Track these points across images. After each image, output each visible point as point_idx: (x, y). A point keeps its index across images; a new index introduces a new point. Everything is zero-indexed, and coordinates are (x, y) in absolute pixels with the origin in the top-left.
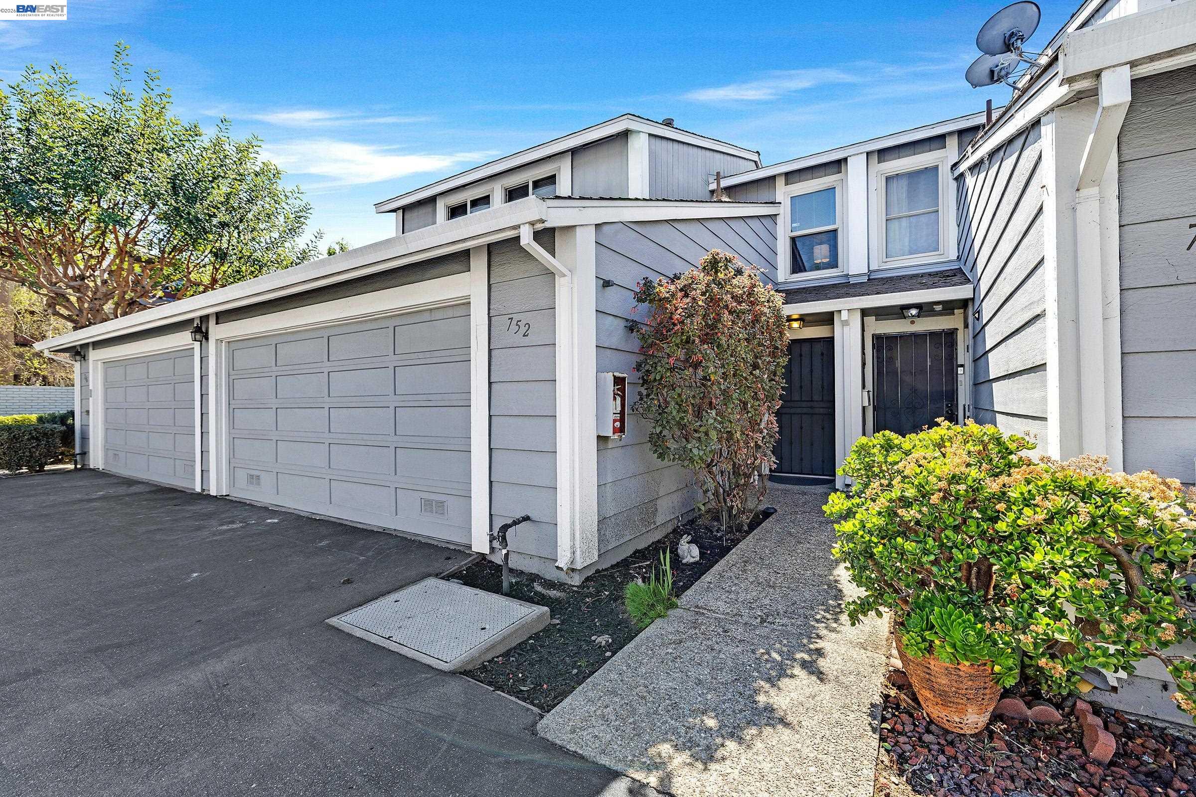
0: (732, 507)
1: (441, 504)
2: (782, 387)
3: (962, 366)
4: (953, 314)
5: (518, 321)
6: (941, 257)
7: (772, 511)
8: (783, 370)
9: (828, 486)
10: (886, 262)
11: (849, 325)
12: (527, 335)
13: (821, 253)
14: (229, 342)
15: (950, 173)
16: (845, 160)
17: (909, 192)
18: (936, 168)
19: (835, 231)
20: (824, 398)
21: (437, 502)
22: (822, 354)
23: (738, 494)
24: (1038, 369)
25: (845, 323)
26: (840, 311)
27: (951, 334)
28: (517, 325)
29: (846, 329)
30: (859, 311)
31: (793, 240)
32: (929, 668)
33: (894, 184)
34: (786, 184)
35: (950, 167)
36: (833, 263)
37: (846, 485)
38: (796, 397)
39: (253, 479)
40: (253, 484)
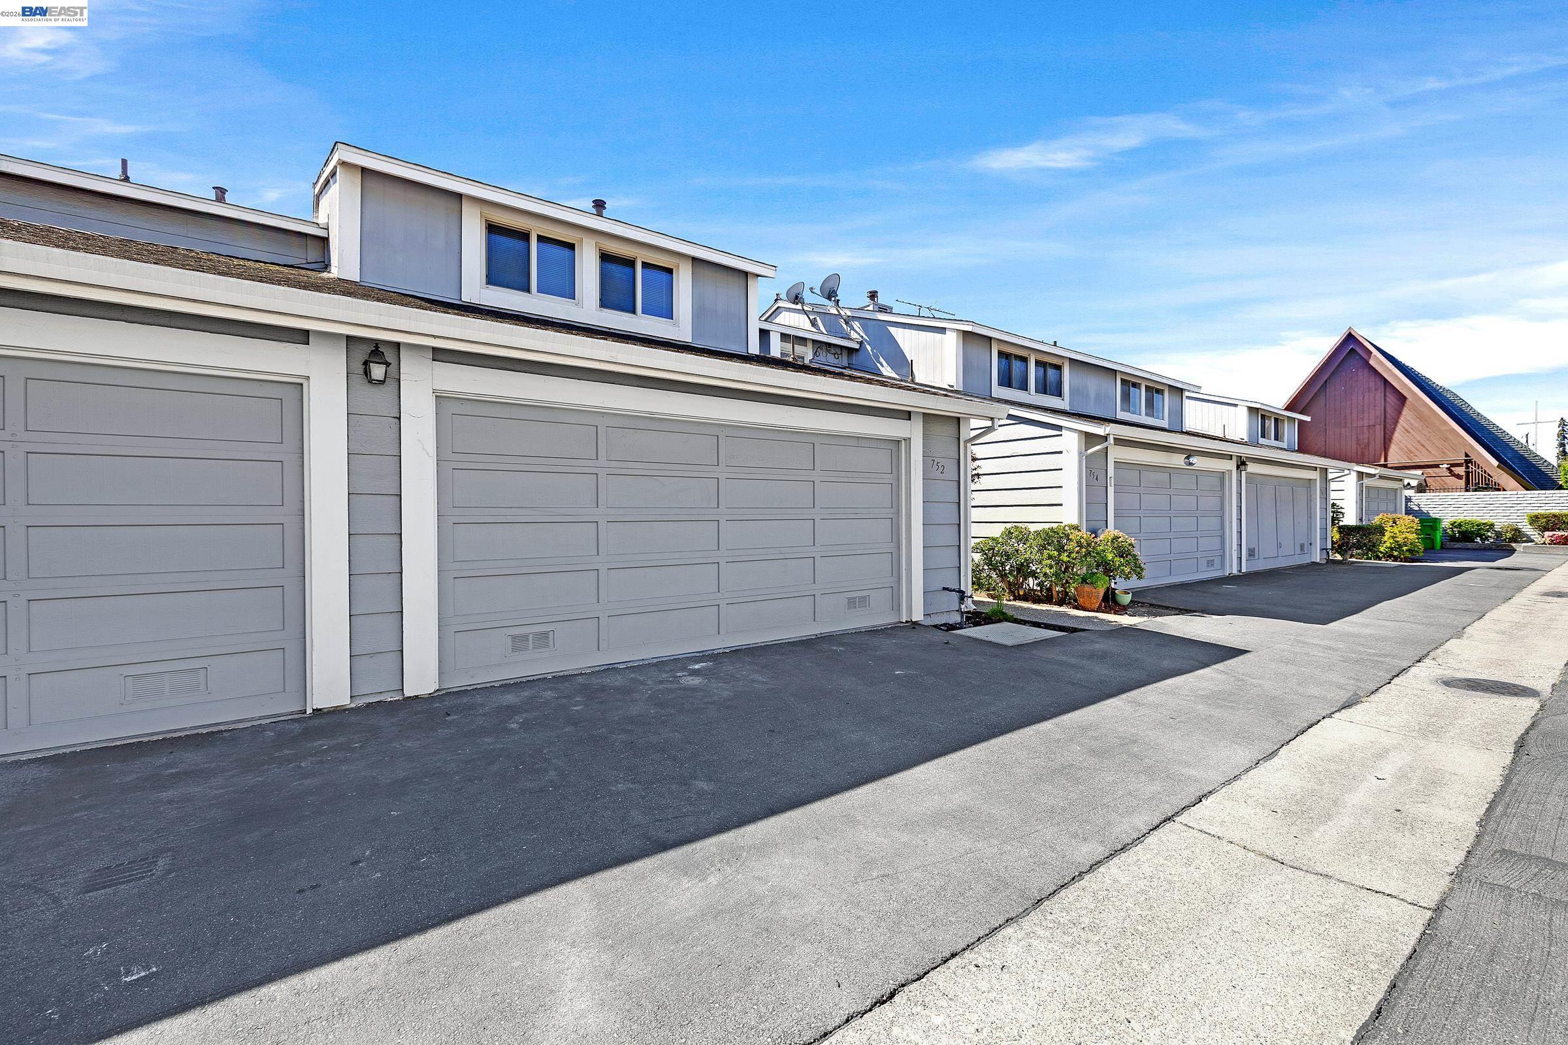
1: (864, 599)
5: (937, 463)
12: (943, 473)
21: (860, 598)
28: (937, 465)
39: (527, 640)
40: (527, 648)
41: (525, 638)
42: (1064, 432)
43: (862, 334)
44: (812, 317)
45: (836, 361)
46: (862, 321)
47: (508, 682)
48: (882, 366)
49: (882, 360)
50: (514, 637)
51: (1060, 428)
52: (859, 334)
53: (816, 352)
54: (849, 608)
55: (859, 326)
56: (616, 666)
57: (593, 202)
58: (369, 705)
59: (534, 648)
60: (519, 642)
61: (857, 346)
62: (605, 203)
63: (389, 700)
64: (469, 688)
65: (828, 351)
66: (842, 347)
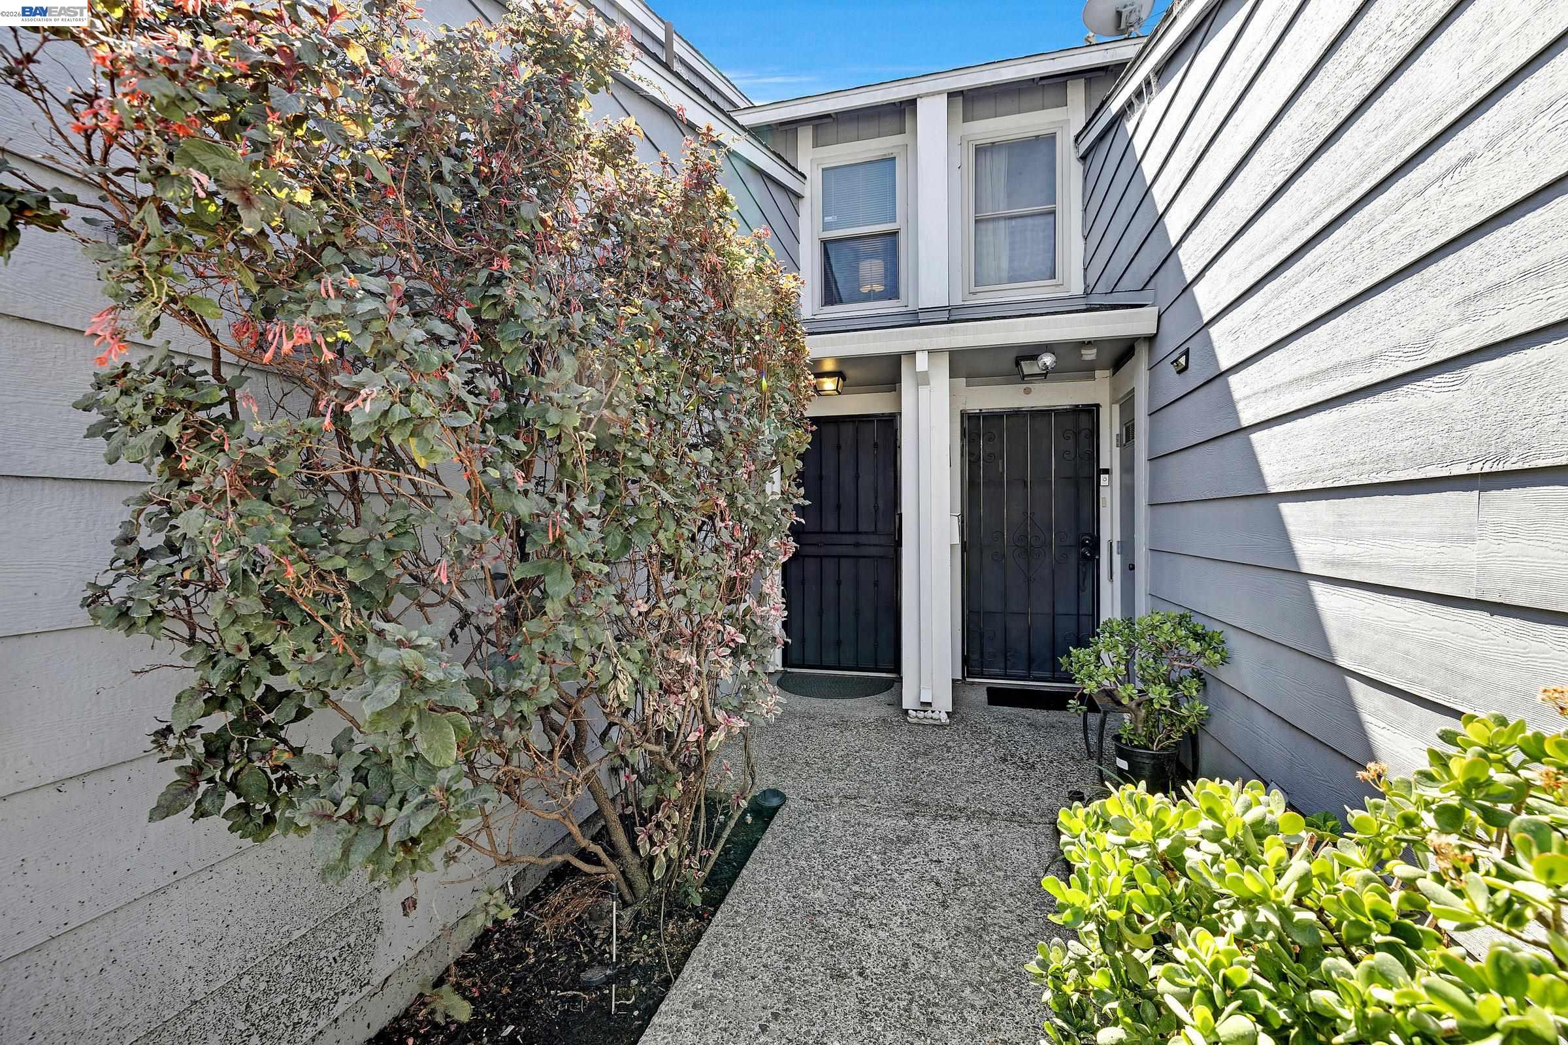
0: (652, 860)
2: (796, 507)
3: (1106, 471)
4: (1094, 378)
6: (1057, 289)
7: (775, 802)
8: (800, 464)
9: (882, 697)
10: (974, 293)
11: (928, 384)
13: (871, 271)
15: (1073, 150)
16: (912, 102)
17: (1010, 174)
18: (1052, 138)
19: (894, 234)
20: (880, 526)
22: (876, 445)
23: (669, 818)
25: (922, 380)
26: (914, 353)
27: (1092, 411)
29: (923, 390)
30: (946, 356)
31: (825, 243)
33: (987, 160)
34: (816, 145)
35: (1072, 139)
36: (892, 292)
37: (922, 703)
38: (830, 525)
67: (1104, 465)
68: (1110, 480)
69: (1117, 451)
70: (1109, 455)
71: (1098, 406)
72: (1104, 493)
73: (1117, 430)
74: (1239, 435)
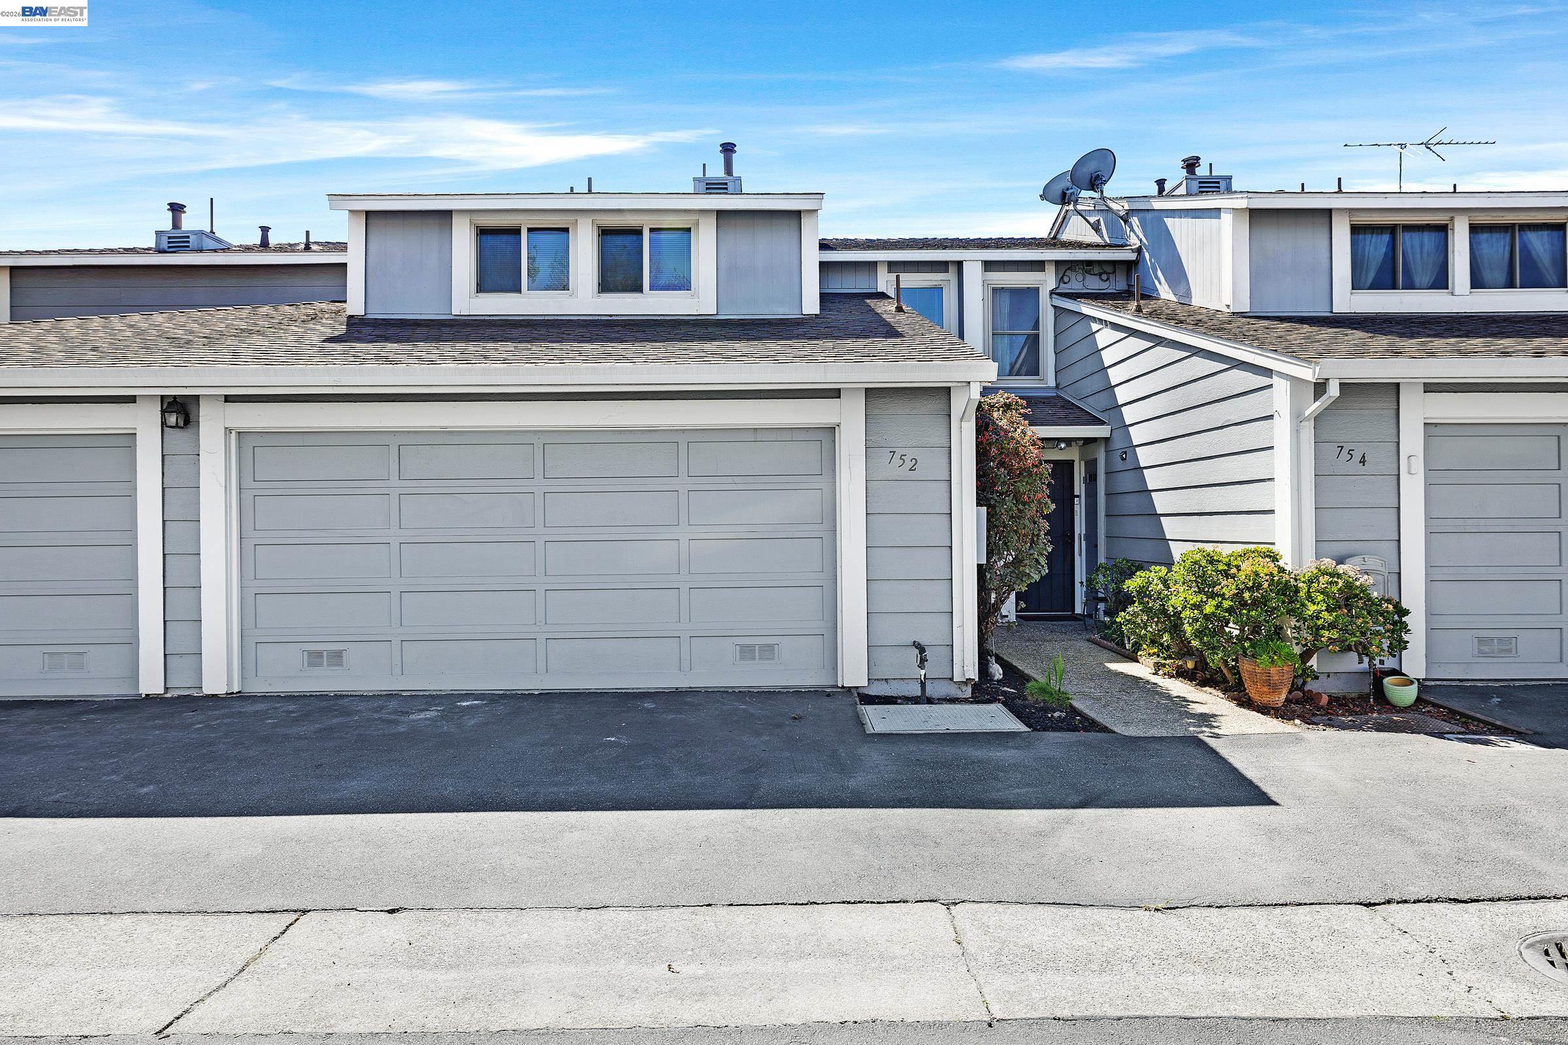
1: (771, 647)
3: (1078, 496)
5: (902, 456)
6: (1040, 382)
12: (915, 470)
14: (239, 432)
15: (1048, 299)
16: (959, 262)
17: (1011, 308)
18: (1037, 290)
21: (762, 646)
24: (1267, 512)
27: (1070, 463)
28: (901, 459)
32: (1269, 673)
33: (998, 296)
34: (889, 272)
35: (1048, 292)
39: (322, 657)
40: (321, 665)
41: (319, 654)
42: (1275, 380)
43: (1141, 236)
44: (1092, 220)
45: (1104, 285)
46: (1141, 214)
47: (293, 694)
48: (1160, 283)
49: (1159, 273)
50: (310, 653)
51: (1268, 372)
52: (1138, 236)
53: (1062, 278)
54: (742, 658)
55: (1138, 224)
56: (400, 692)
57: (721, 146)
58: (180, 697)
59: (329, 665)
60: (315, 658)
61: (1133, 257)
62: (735, 146)
63: (196, 695)
64: (267, 695)
65: (1089, 272)
66: (1114, 263)
67: (1076, 493)
68: (1080, 501)
69: (1083, 486)
70: (1079, 488)
71: (1074, 461)
72: (1077, 508)
73: (1083, 475)
74: (1147, 492)
